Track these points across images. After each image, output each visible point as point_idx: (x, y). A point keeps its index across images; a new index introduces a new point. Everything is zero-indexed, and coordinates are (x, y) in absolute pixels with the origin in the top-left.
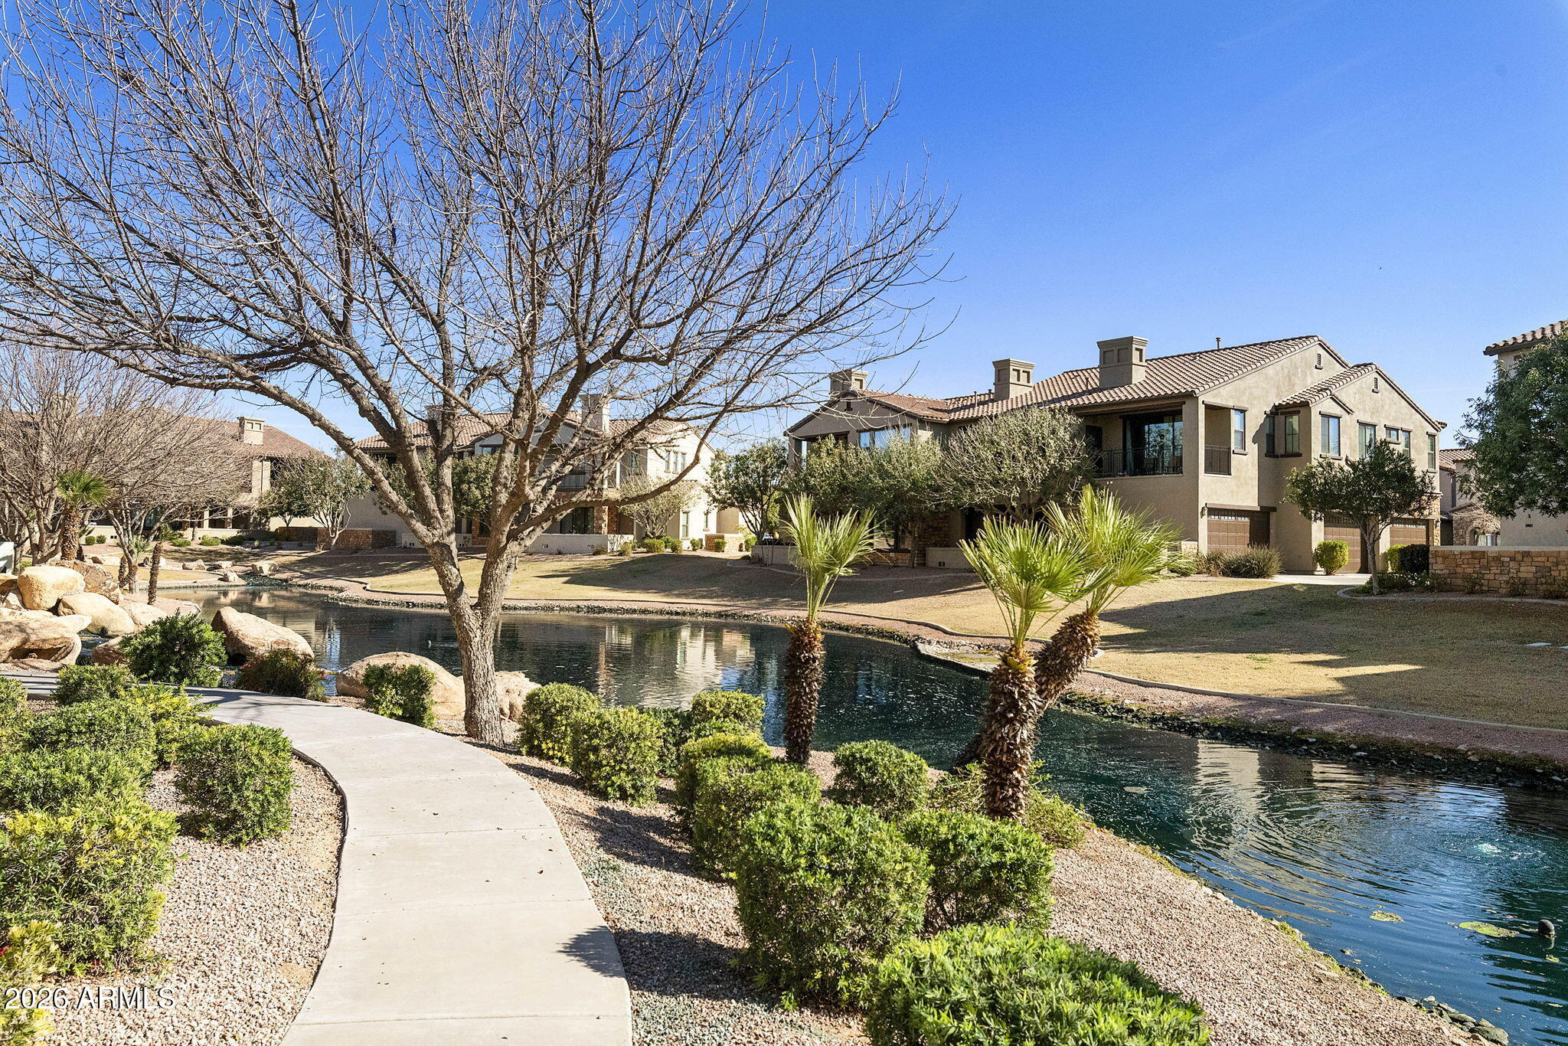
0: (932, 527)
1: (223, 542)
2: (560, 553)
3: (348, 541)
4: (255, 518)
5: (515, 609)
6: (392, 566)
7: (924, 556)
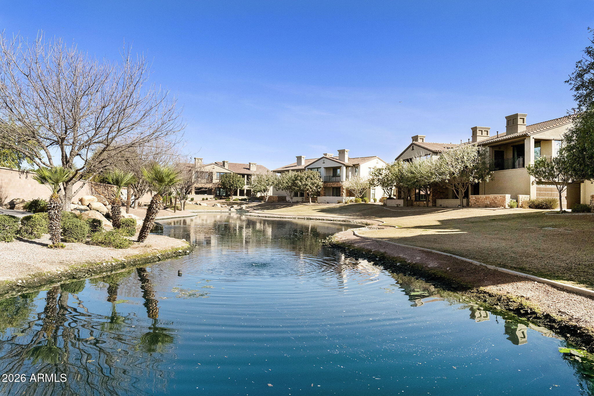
0: (439, 192)
1: (239, 200)
2: (328, 203)
3: (271, 200)
4: (253, 193)
5: (285, 218)
6: (279, 207)
7: (435, 202)
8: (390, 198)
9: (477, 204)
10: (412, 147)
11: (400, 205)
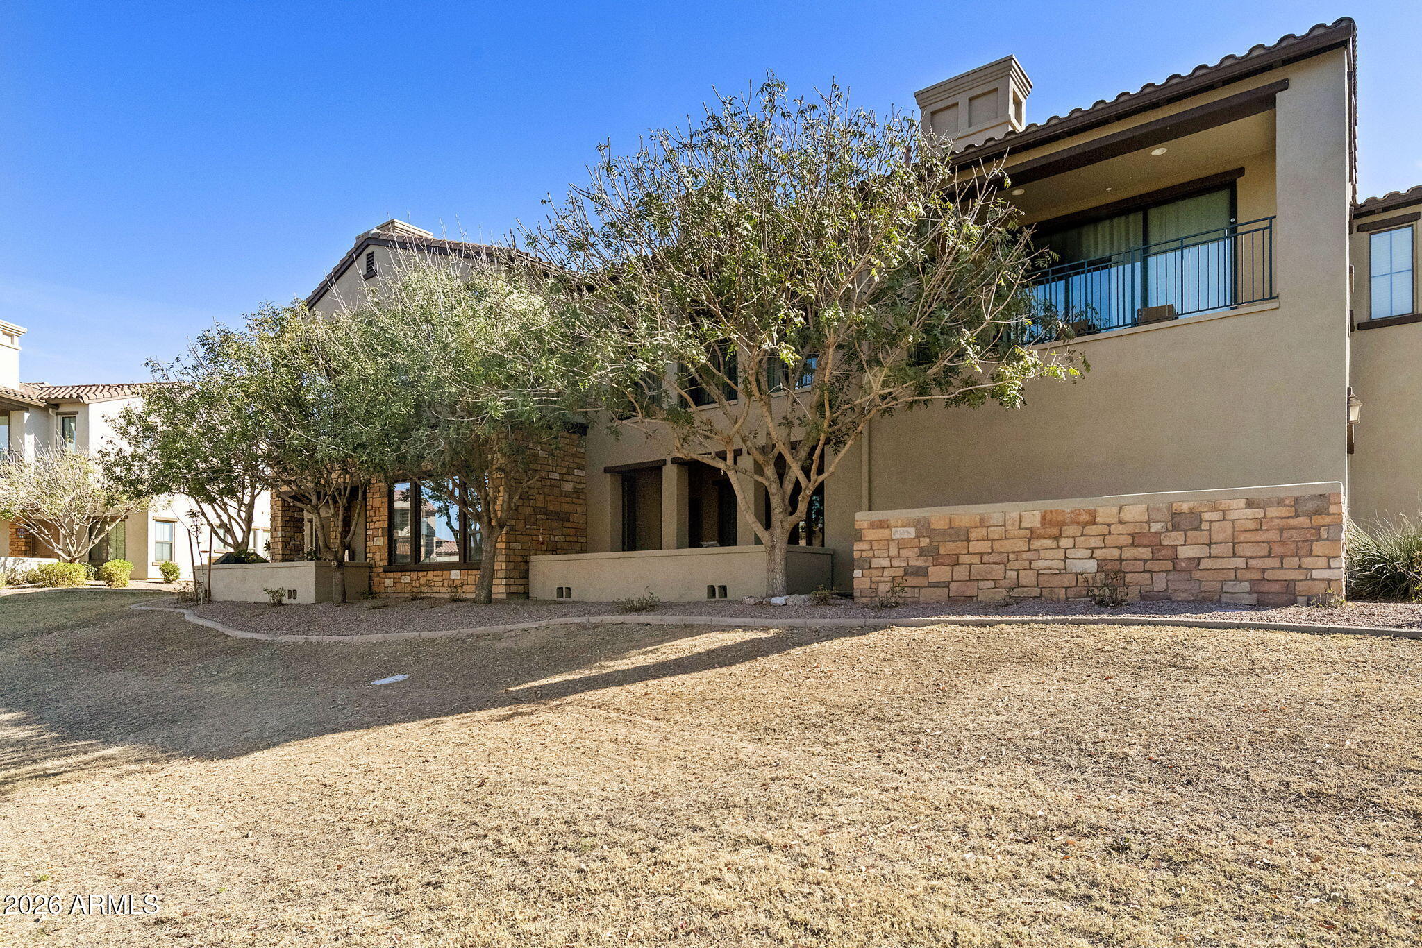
7: (525, 575)
8: (240, 557)
9: (939, 573)
10: (363, 257)
11: (293, 593)
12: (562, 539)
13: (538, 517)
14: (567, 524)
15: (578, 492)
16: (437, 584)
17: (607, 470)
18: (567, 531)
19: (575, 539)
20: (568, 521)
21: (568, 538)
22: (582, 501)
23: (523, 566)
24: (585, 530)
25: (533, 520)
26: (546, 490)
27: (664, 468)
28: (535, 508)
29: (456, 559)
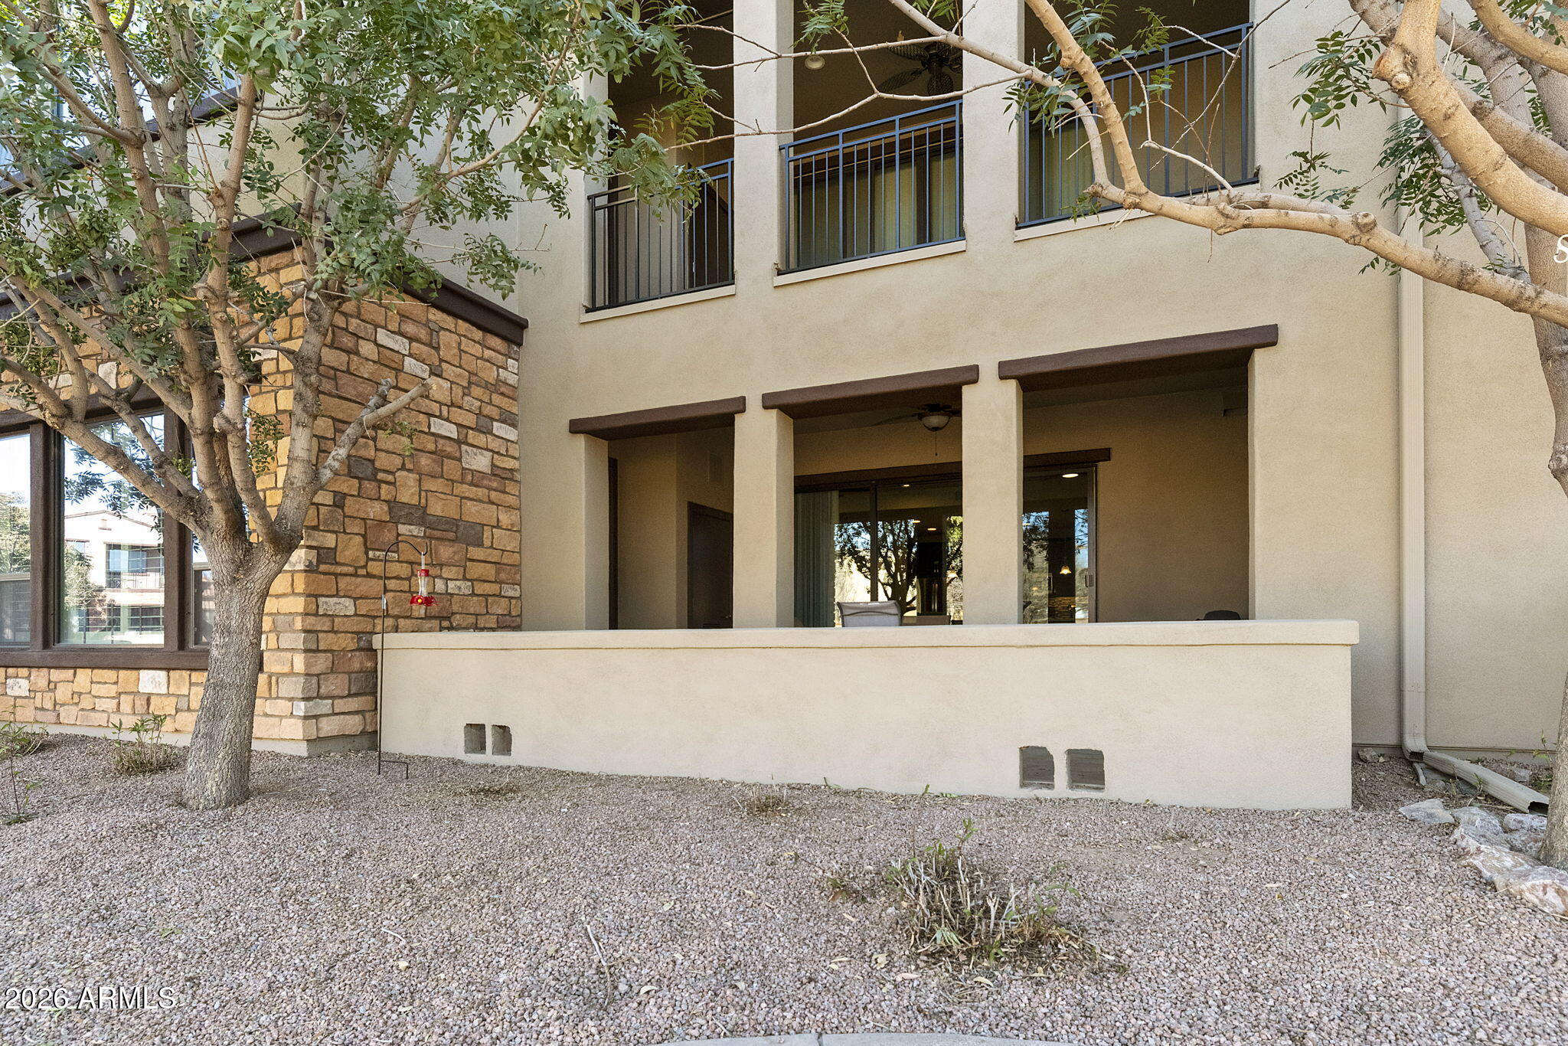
12: (465, 587)
13: (403, 529)
14: (475, 552)
15: (502, 476)
16: (101, 704)
17: (577, 427)
18: (476, 570)
19: (493, 588)
20: (480, 544)
21: (480, 588)
22: (510, 500)
23: (358, 662)
24: (517, 567)
25: (388, 536)
26: (425, 461)
27: (739, 419)
28: (392, 504)
29: (155, 638)
